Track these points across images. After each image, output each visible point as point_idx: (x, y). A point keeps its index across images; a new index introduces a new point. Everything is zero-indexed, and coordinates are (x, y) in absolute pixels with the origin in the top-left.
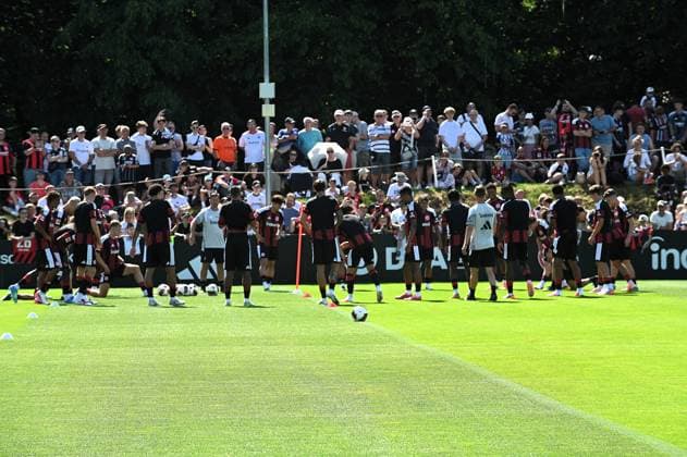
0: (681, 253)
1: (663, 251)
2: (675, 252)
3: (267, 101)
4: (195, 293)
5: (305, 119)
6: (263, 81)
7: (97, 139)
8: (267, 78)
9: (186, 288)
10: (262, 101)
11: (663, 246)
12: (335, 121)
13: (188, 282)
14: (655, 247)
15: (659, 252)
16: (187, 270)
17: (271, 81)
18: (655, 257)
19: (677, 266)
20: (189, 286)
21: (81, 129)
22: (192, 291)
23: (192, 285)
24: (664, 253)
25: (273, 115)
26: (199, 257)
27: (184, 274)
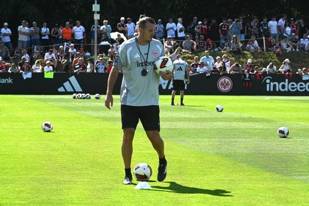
0: (279, 84)
1: (272, 83)
2: (276, 83)
3: (96, 13)
5: (104, 21)
6: (94, 4)
8: (96, 2)
10: (94, 12)
11: (272, 81)
14: (268, 81)
15: (270, 83)
16: (62, 87)
17: (98, 4)
18: (268, 85)
19: (277, 90)
24: (272, 84)
25: (99, 19)
26: (68, 82)
27: (61, 89)
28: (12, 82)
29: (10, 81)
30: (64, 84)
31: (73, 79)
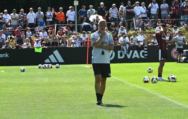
4: (52, 67)
7: (12, 14)
9: (48, 66)
12: (100, 6)
13: (49, 63)
16: (48, 59)
20: (49, 65)
21: (6, 11)
22: (50, 67)
23: (50, 65)
25: (78, 5)
26: (52, 55)
27: (47, 61)
28: (8, 57)
29: (6, 55)
30: (50, 57)
31: (56, 52)
